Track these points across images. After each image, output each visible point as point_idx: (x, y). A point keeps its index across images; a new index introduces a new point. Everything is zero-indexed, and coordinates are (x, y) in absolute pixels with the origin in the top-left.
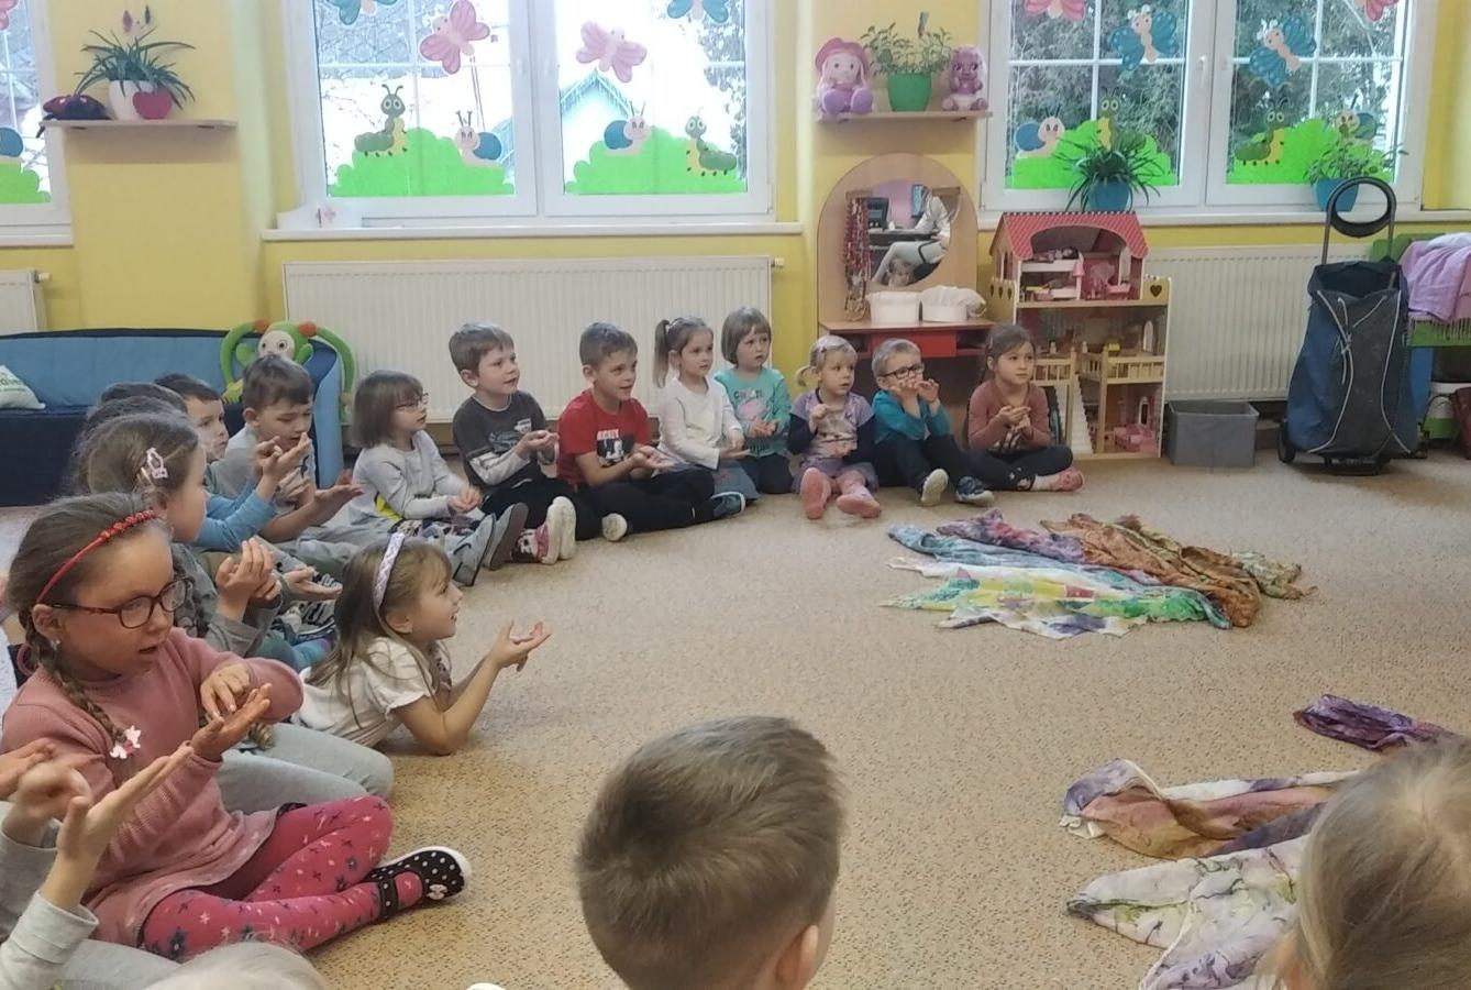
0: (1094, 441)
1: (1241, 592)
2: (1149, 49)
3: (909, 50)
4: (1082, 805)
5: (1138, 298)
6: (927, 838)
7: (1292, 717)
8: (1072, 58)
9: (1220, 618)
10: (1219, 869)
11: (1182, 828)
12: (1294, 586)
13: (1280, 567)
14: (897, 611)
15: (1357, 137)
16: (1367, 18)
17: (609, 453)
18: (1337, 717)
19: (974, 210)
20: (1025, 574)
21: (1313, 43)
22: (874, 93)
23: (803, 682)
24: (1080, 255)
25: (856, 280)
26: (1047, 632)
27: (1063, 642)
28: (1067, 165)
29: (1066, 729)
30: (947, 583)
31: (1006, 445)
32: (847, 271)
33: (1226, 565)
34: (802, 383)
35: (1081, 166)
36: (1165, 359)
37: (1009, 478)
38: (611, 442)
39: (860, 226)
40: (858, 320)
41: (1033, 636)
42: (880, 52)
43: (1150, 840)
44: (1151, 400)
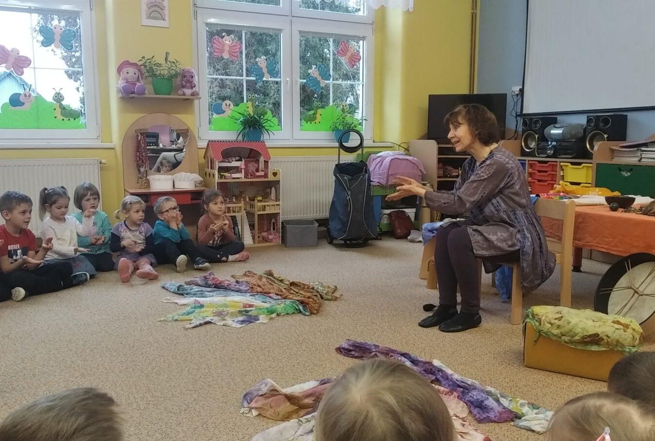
0: (254, 239)
1: (313, 299)
2: (266, 75)
3: (161, 68)
4: (249, 402)
5: (268, 178)
6: (179, 429)
7: (335, 350)
8: (236, 76)
9: (306, 311)
10: (307, 422)
11: (292, 406)
12: (334, 295)
13: (329, 287)
14: (165, 323)
15: (348, 113)
16: (349, 67)
17: (14, 256)
18: (351, 348)
19: (196, 139)
20: (224, 300)
21: (330, 75)
22: (145, 86)
23: (119, 362)
24: (243, 159)
25: (142, 170)
26: (235, 325)
27: (241, 329)
28: (234, 121)
29: (243, 368)
30: (190, 307)
31: (215, 242)
32: (137, 166)
33: (308, 288)
34: (118, 218)
35: (241, 121)
36: (280, 203)
37: (217, 257)
38: (15, 251)
39: (143, 145)
40: (144, 188)
41: (228, 328)
42: (148, 68)
43: (278, 414)
44: (276, 220)
